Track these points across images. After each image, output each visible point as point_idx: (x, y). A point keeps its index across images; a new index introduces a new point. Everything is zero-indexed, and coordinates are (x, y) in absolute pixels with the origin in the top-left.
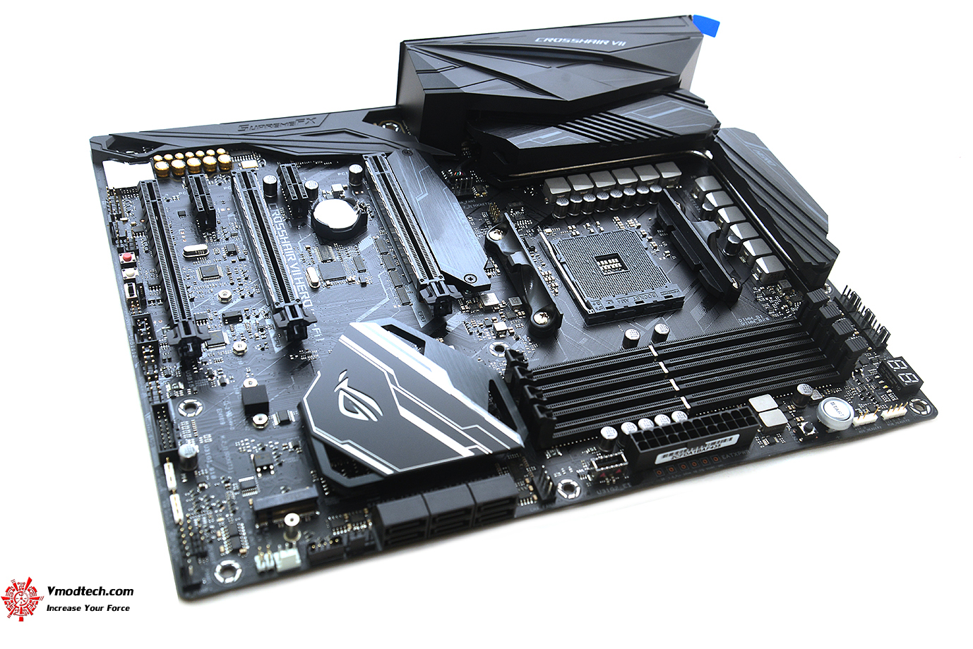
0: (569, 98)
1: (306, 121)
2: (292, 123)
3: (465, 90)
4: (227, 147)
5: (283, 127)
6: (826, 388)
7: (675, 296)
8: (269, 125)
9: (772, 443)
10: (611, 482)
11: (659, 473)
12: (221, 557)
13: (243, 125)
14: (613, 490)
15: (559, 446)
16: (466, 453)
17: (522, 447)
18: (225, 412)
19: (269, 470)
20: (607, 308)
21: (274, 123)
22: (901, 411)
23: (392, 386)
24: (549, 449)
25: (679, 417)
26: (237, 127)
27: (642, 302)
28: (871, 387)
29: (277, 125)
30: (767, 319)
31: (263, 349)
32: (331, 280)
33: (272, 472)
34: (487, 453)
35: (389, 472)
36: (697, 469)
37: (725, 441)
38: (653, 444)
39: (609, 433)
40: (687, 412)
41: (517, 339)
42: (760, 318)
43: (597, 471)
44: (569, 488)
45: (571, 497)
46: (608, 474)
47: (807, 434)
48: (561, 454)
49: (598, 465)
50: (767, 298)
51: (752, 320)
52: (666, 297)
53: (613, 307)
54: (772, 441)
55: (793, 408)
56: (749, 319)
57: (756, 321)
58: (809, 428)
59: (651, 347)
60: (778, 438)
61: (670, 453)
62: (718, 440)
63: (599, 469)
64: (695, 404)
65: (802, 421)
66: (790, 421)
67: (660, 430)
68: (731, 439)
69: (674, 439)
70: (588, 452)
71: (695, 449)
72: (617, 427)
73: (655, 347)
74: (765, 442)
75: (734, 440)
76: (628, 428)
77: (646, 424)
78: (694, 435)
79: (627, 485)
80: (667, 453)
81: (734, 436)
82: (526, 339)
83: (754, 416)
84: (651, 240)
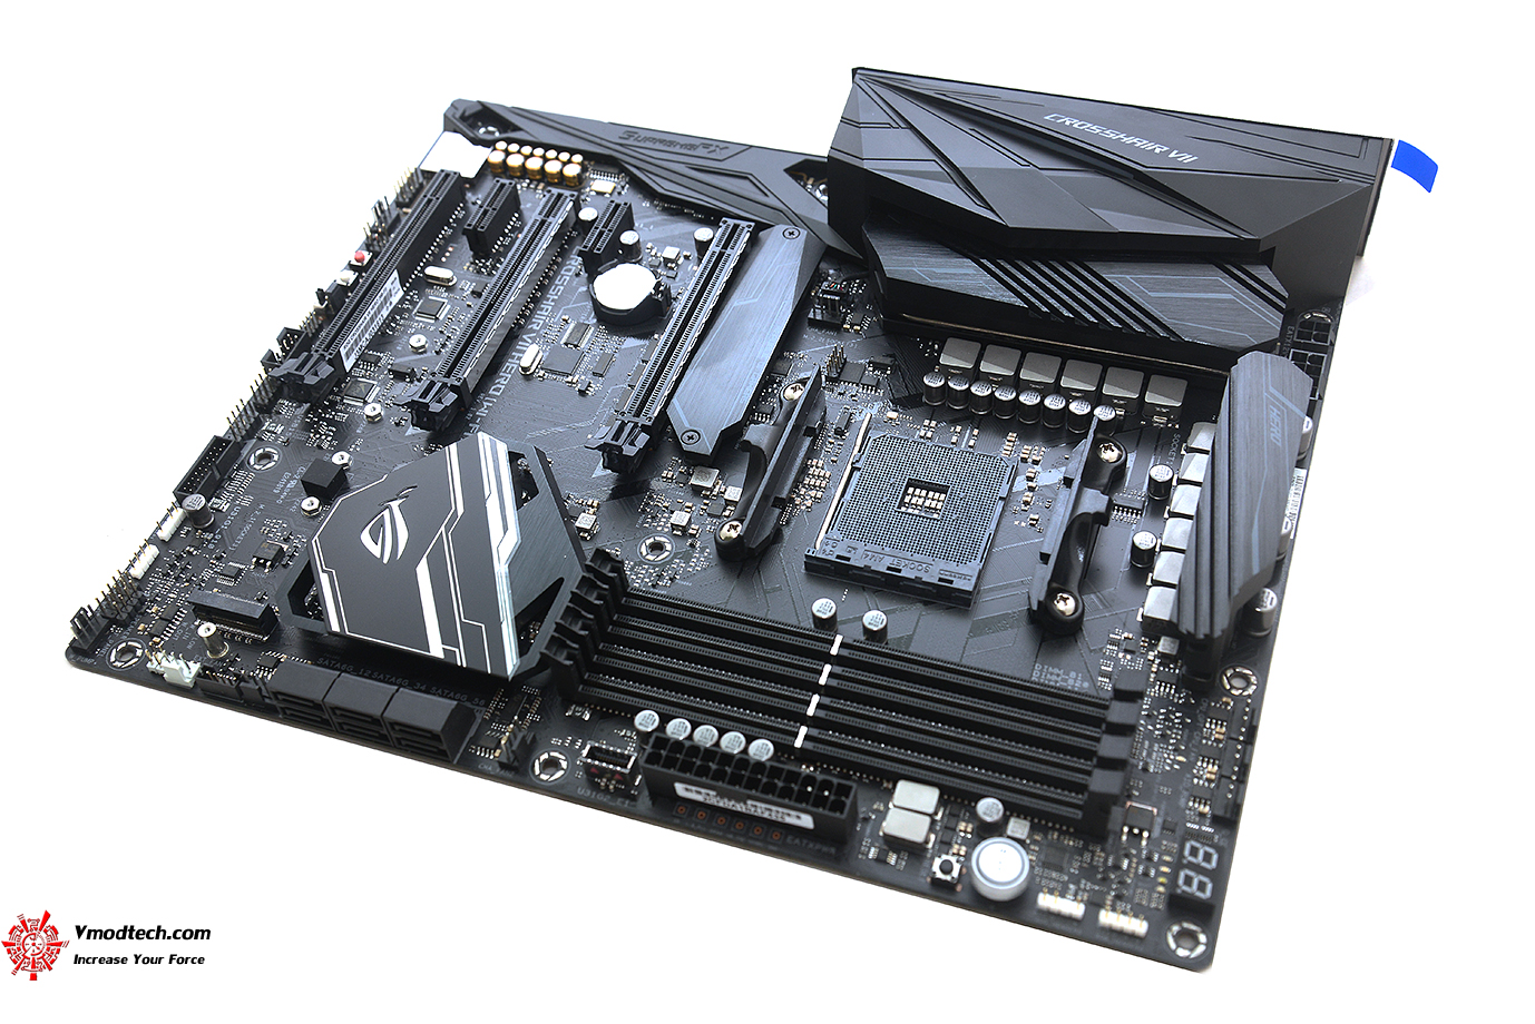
0: (1012, 222)
1: (712, 148)
2: (692, 147)
3: (867, 165)
4: (587, 155)
5: (677, 149)
6: (1053, 829)
7: (958, 584)
8: (661, 141)
9: (881, 860)
10: (607, 786)
11: (682, 810)
12: (134, 636)
13: (631, 131)
14: (601, 797)
15: (596, 707)
16: (436, 650)
17: (507, 679)
18: (292, 478)
19: (264, 565)
20: (838, 557)
21: (667, 140)
22: (1139, 926)
23: (443, 528)
24: (578, 704)
25: (762, 749)
26: (621, 132)
27: (899, 571)
28: (1137, 868)
29: (671, 143)
30: (1086, 685)
31: (397, 424)
32: (547, 370)
33: (267, 570)
34: (459, 664)
35: (335, 627)
36: (735, 834)
37: (789, 815)
38: (669, 763)
39: (647, 720)
40: (783, 749)
41: (692, 546)
42: (1075, 679)
43: (584, 760)
44: (552, 764)
45: (544, 777)
46: (602, 772)
47: (940, 875)
48: (587, 719)
49: (592, 754)
50: (1121, 655)
51: (1058, 675)
52: (940, 580)
53: (848, 559)
54: (882, 857)
55: (969, 830)
56: (1056, 671)
57: (1063, 680)
58: (946, 868)
59: (839, 639)
60: (898, 858)
61: (694, 788)
62: (774, 808)
63: (589, 761)
64: (810, 746)
65: (958, 854)
66: (945, 845)
67: (714, 753)
68: (799, 817)
69: (703, 771)
70: (623, 733)
71: (730, 800)
72: (665, 719)
73: (846, 641)
74: (873, 853)
75: (806, 821)
76: (678, 728)
77: (706, 734)
78: (735, 780)
79: (623, 803)
80: (689, 787)
81: (804, 816)
82: (703, 550)
83: (848, 802)
84: (1031, 489)
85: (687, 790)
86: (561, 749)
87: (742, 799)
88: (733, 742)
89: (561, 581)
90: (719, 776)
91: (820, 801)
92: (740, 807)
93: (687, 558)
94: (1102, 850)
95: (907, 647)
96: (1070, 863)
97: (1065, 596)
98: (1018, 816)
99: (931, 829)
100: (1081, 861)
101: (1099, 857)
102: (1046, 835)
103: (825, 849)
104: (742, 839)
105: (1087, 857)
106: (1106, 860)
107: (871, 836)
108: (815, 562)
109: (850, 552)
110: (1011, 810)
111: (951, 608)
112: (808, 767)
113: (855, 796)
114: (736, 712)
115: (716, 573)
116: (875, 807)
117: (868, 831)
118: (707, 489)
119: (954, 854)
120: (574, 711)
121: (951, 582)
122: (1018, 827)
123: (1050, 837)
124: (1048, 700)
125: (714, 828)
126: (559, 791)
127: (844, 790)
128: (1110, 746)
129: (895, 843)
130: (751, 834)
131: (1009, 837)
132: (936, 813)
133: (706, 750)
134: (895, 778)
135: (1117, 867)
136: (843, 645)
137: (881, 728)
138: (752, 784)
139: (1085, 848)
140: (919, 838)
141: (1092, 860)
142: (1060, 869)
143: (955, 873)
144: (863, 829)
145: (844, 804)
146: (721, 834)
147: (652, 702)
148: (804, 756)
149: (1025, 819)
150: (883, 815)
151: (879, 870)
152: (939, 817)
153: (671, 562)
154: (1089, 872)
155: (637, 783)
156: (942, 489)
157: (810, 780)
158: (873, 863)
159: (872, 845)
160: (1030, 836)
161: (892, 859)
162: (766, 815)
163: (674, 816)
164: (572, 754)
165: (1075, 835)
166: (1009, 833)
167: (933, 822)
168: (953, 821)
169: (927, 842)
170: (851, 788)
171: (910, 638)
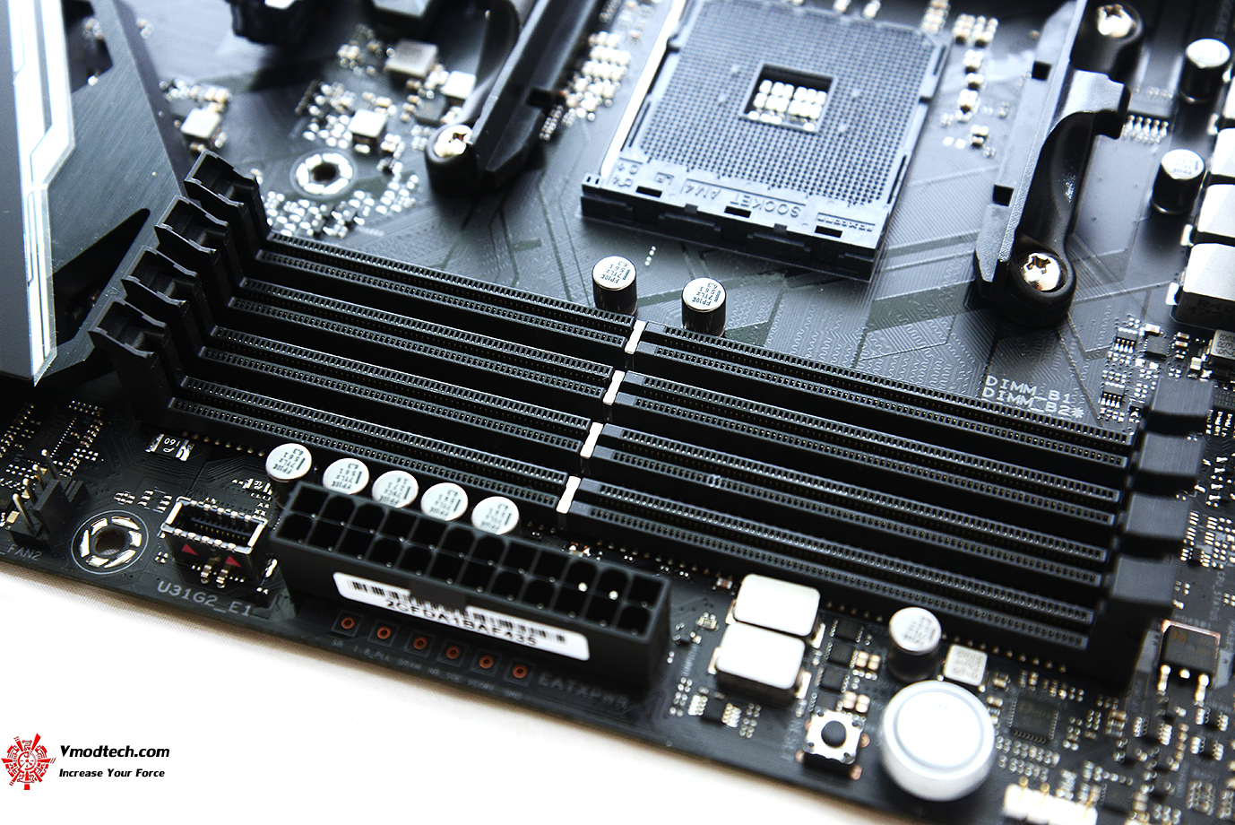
6: (1030, 668)
7: (850, 237)
9: (711, 718)
10: (213, 578)
11: (348, 624)
14: (200, 599)
15: (202, 437)
17: (30, 382)
20: (640, 190)
24: (169, 434)
25: (497, 514)
27: (747, 214)
28: (1188, 743)
30: (1077, 412)
36: (444, 668)
37: (543, 634)
38: (325, 536)
39: (289, 461)
40: (535, 517)
41: (388, 172)
42: (1059, 403)
43: (170, 530)
44: (113, 539)
45: (97, 561)
46: (204, 553)
47: (822, 750)
48: (184, 458)
49: (184, 519)
50: (1139, 362)
51: (1028, 396)
52: (819, 230)
53: (658, 194)
54: (715, 715)
55: (873, 666)
56: (1024, 388)
57: (1036, 404)
58: (833, 737)
59: (639, 328)
60: (743, 715)
61: (369, 584)
62: (516, 621)
63: (178, 531)
64: (584, 510)
65: (853, 711)
66: (829, 692)
67: (410, 520)
68: (561, 638)
69: (386, 552)
70: (247, 486)
71: (435, 605)
72: (322, 460)
73: (652, 329)
74: (697, 706)
75: (575, 646)
76: (345, 476)
77: (396, 488)
78: (445, 569)
79: (242, 609)
80: (361, 581)
81: (569, 636)
82: (405, 178)
83: (655, 612)
84: (973, 87)
85: (357, 586)
86: (133, 511)
87: (458, 604)
88: (445, 501)
89: (143, 215)
90: (415, 560)
91: (601, 610)
92: (453, 619)
93: (377, 190)
94: (1120, 709)
95: (762, 343)
96: (1062, 731)
97: (1042, 256)
98: (963, 643)
99: (805, 664)
100: (1083, 728)
101: (1117, 720)
102: (1014, 680)
103: (609, 698)
104: (457, 678)
105: (1094, 720)
106: (1130, 726)
107: (692, 675)
108: (600, 199)
109: (660, 181)
110: (955, 631)
111: (836, 279)
112: (580, 549)
113: (667, 603)
114: (454, 450)
115: (427, 216)
116: (701, 622)
117: (688, 665)
118: (416, 78)
119: (845, 710)
120: (162, 445)
121: (838, 234)
122: (966, 663)
123: (1023, 682)
124: (1014, 437)
125: (406, 656)
126: (123, 587)
127: (648, 591)
128: (1146, 515)
129: (735, 689)
130: (473, 669)
131: (946, 679)
132: (813, 635)
133: (395, 513)
134: (738, 571)
135: (1150, 740)
136: (646, 337)
137: (715, 481)
138: (476, 577)
139: (1089, 704)
140: (784, 682)
141: (1103, 725)
142: (1044, 743)
143: (850, 747)
144: (679, 662)
145: (645, 616)
146: (418, 667)
147: (299, 429)
148: (573, 528)
149: (976, 647)
150: (715, 637)
151: (707, 739)
152: (816, 643)
153: (347, 195)
154: (1098, 749)
155: (268, 574)
156: (821, 84)
157: (583, 570)
158: (698, 726)
159: (695, 690)
160: (987, 678)
161: (732, 716)
162: (501, 634)
163: (334, 634)
164: (151, 520)
165: (1068, 680)
166: (948, 672)
167: (809, 651)
168: (844, 649)
169: (796, 687)
170: (658, 585)
171: (764, 330)
